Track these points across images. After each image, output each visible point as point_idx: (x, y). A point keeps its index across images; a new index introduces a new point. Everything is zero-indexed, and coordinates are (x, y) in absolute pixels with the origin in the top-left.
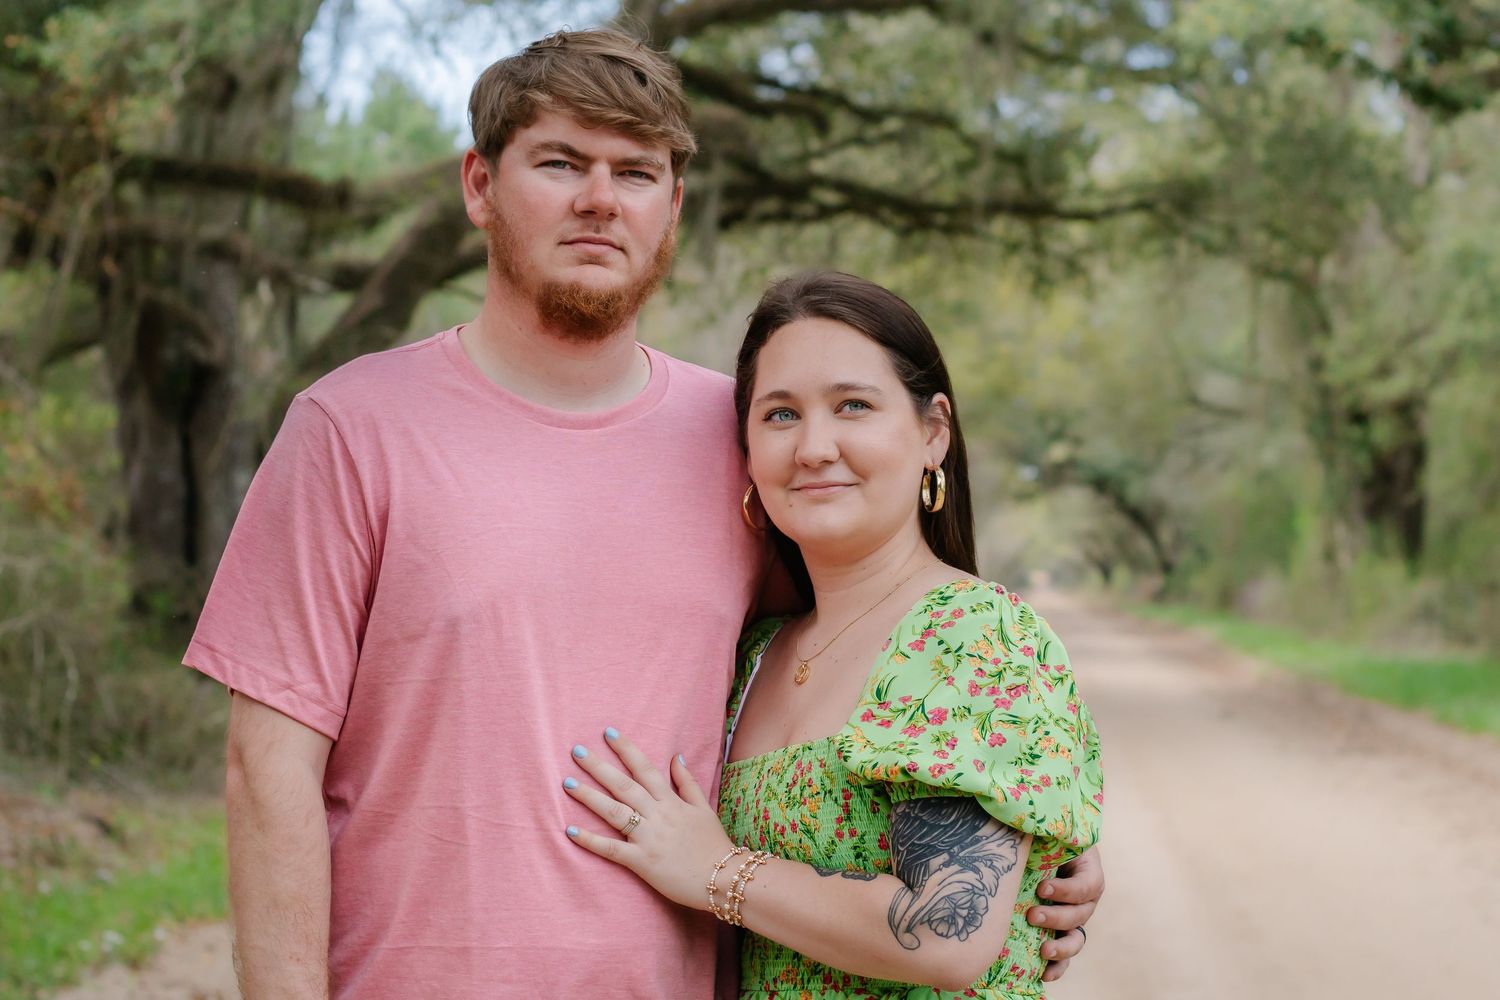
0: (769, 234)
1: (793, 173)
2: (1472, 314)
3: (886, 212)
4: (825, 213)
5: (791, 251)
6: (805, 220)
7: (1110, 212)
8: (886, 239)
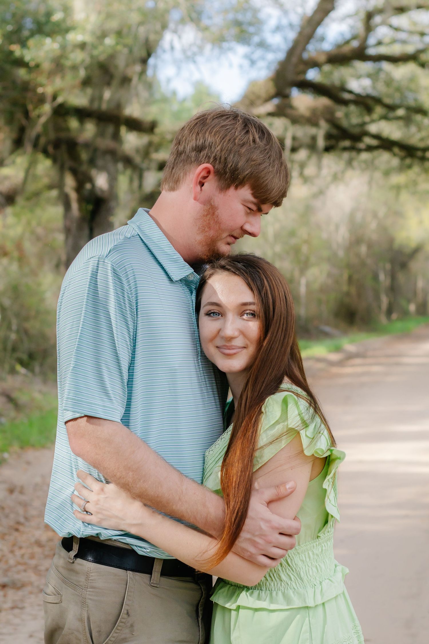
0: (346, 155)
1: (356, 131)
4: (370, 149)
8: (395, 162)
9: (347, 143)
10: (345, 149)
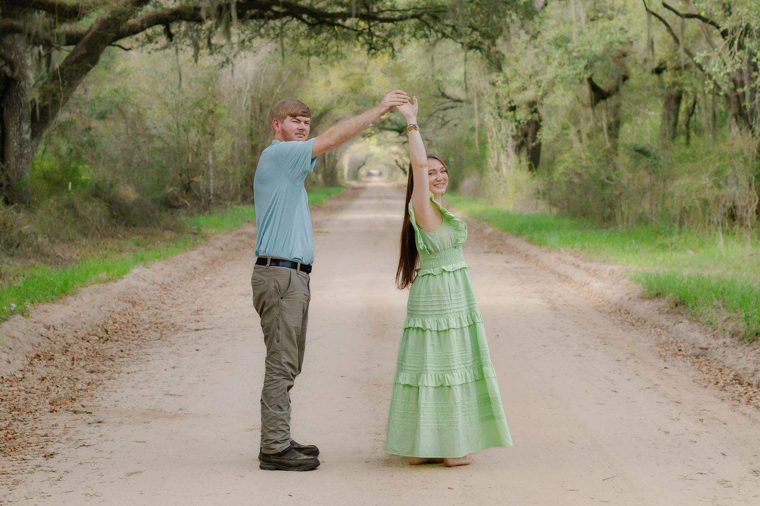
2: (561, 65)
3: (305, 16)
5: (262, 31)
6: (270, 18)
7: (401, 19)
9: (253, 12)
10: (253, 17)
